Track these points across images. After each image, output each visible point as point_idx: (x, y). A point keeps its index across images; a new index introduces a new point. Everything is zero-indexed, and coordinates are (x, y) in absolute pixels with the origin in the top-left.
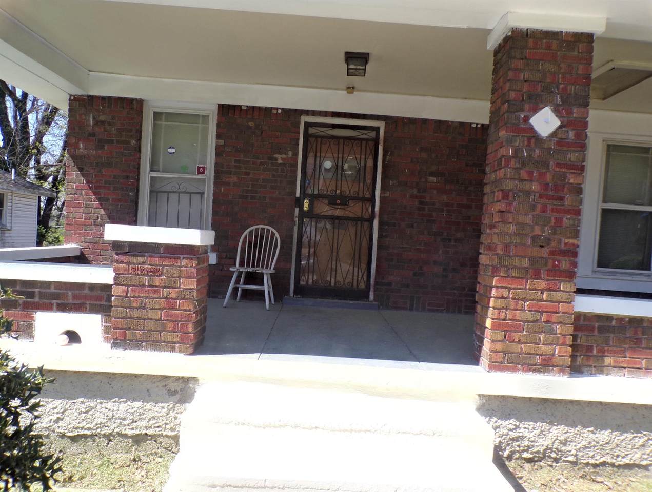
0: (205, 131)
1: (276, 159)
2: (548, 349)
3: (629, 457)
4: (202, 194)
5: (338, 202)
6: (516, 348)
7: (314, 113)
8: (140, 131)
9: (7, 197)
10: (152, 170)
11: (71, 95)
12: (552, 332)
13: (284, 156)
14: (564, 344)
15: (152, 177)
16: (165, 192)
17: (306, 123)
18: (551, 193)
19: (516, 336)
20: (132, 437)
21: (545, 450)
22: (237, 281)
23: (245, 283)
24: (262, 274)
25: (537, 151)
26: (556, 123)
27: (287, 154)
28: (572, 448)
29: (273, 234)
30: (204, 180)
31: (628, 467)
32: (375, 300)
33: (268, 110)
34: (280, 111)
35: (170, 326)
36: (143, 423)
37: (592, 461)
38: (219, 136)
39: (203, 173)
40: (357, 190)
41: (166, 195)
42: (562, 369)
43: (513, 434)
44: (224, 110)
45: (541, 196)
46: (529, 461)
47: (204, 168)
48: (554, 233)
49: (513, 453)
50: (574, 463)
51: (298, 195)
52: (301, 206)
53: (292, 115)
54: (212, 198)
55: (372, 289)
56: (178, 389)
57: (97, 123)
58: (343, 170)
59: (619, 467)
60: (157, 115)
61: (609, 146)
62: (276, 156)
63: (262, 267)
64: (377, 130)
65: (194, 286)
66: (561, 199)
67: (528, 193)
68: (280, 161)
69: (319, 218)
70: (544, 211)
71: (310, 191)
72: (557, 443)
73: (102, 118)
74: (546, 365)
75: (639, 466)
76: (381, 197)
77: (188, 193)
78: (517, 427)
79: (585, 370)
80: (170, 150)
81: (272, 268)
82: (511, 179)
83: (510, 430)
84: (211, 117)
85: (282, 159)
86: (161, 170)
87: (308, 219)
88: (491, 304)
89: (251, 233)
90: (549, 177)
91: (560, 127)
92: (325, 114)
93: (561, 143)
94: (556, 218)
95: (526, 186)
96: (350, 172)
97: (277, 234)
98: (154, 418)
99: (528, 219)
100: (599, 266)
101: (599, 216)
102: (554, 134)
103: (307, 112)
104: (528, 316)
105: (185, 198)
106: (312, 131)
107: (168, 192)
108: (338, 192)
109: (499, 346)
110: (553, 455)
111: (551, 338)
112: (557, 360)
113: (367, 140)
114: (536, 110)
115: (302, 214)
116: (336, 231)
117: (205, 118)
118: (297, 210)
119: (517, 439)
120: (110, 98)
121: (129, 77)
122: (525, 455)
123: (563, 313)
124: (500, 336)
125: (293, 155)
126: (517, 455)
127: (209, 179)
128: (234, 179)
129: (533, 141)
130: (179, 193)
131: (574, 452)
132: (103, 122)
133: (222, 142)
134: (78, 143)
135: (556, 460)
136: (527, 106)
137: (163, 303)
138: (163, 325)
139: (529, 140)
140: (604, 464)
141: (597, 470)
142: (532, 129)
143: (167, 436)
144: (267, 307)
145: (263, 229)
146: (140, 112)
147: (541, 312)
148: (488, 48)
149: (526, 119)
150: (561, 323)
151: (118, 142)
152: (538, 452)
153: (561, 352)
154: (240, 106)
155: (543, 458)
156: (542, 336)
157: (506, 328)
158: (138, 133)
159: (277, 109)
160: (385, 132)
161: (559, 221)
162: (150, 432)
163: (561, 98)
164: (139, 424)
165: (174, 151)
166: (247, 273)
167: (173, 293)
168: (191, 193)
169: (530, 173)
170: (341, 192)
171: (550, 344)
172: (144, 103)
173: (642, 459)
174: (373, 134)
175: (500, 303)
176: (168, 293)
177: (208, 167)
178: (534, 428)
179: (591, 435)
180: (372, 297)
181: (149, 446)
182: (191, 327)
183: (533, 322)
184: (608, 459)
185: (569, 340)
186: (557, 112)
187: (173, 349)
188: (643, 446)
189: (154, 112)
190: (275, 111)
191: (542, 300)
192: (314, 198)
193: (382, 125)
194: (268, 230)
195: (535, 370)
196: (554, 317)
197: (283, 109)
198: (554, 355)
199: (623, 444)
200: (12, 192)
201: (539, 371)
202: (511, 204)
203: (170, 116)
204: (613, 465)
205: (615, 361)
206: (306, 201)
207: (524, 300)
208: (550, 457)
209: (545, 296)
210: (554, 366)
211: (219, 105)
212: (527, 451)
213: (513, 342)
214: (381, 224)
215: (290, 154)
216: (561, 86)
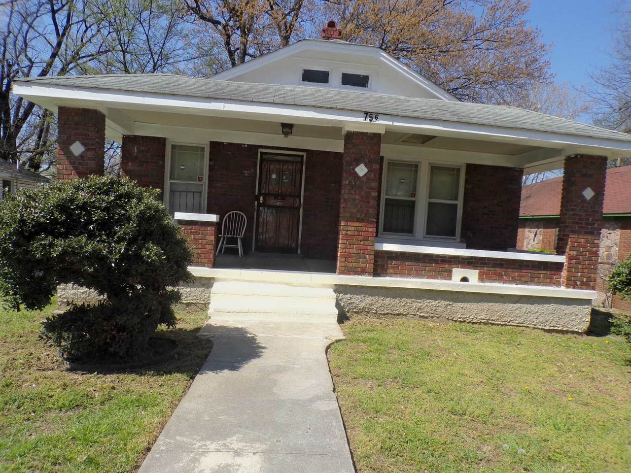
0: (203, 156)
1: (244, 173)
2: (364, 265)
3: (398, 310)
4: (201, 192)
5: (280, 198)
6: (350, 265)
7: (266, 147)
8: (164, 156)
9: (13, 183)
10: (171, 179)
11: (124, 135)
12: (365, 258)
13: (249, 172)
14: (370, 263)
15: (171, 183)
16: (179, 191)
17: (261, 152)
18: (364, 200)
19: (350, 260)
20: (185, 304)
21: (363, 308)
22: (223, 243)
23: (226, 244)
24: (237, 238)
25: (358, 182)
26: (366, 170)
27: (250, 171)
28: (374, 307)
29: (242, 216)
30: (202, 185)
31: (398, 315)
32: (301, 254)
33: (239, 145)
34: (246, 146)
35: (203, 256)
36: (191, 298)
37: (383, 313)
38: (210, 160)
39: (201, 180)
40: (290, 191)
41: (179, 193)
42: (369, 274)
43: (349, 301)
44: (214, 145)
45: (360, 201)
46: (356, 313)
47: (202, 178)
48: (366, 216)
49: (349, 309)
50: (376, 313)
51: (257, 193)
52: (258, 200)
53: (253, 148)
54: (206, 195)
55: (299, 247)
56: (206, 283)
57: (139, 151)
58: (282, 179)
59: (394, 315)
60: (174, 147)
61: (432, 167)
62: (244, 171)
63: (236, 235)
64: (302, 156)
65: (213, 239)
66: (369, 202)
67: (355, 200)
68: (246, 175)
69: (269, 207)
70: (361, 207)
71: (263, 191)
72: (368, 305)
73: (142, 148)
74: (363, 272)
75: (403, 315)
76: (304, 195)
77: (192, 192)
78: (351, 298)
79: (381, 275)
80: (181, 167)
81: (242, 235)
82: (347, 194)
83: (348, 300)
84: (206, 147)
85: (248, 174)
86: (176, 178)
87: (263, 208)
88: (340, 247)
89: (230, 215)
90: (363, 193)
91: (368, 172)
92: (273, 148)
93: (368, 179)
94: (366, 210)
95: (354, 197)
96: (287, 181)
97: (245, 216)
98: (195, 296)
99: (355, 211)
100: (427, 234)
101: (427, 206)
102: (365, 175)
103: (262, 147)
104: (355, 251)
105: (190, 195)
106: (264, 157)
107: (180, 192)
108: (280, 192)
109: (343, 264)
110: (367, 310)
111: (364, 260)
112: (367, 270)
113: (297, 162)
114: (357, 165)
115: (259, 205)
116: (279, 214)
117: (203, 149)
118: (256, 202)
119: (351, 303)
120: (147, 137)
121: (158, 125)
122: (355, 310)
123: (370, 250)
124: (343, 260)
125: (254, 171)
126: (351, 311)
127: (205, 184)
128: (219, 184)
129: (356, 178)
130: (187, 192)
131: (375, 309)
132: (142, 151)
133: (213, 163)
134: (128, 163)
135: (368, 312)
136: (354, 163)
137: (200, 246)
138: (200, 256)
139: (355, 177)
140: (388, 313)
141: (385, 316)
142: (356, 173)
143: (201, 303)
144: (240, 256)
145: (236, 213)
146: (164, 145)
147: (361, 250)
148: (342, 134)
149: (354, 169)
150: (369, 254)
151: (152, 163)
152: (360, 309)
153: (370, 266)
154: (223, 143)
155: (362, 312)
156: (361, 260)
157: (346, 257)
158: (163, 157)
159: (245, 144)
160: (307, 158)
161: (367, 211)
162: (194, 302)
163: (368, 160)
164: (189, 298)
165: (184, 167)
166: (228, 238)
167: (204, 242)
168: (194, 192)
169: (355, 191)
170: (281, 192)
171: (364, 263)
172: (166, 140)
173: (403, 311)
174: (300, 159)
175: (343, 246)
176: (202, 241)
177: (204, 177)
178: (358, 299)
179: (382, 301)
180: (299, 252)
181: (193, 307)
182: (212, 256)
183: (357, 254)
184: (389, 312)
185: (372, 261)
186: (366, 166)
187: (204, 266)
188: (404, 306)
189: (172, 145)
190: (243, 146)
191: (361, 245)
192: (266, 196)
193: (305, 154)
194: (239, 214)
195: (358, 274)
196: (366, 252)
197: (248, 145)
198: (366, 268)
199: (396, 305)
200: (17, 180)
201: (360, 275)
202: (347, 204)
203: (181, 147)
204: (391, 314)
205: (394, 271)
206: (261, 197)
207: (354, 245)
208: (365, 311)
209: (362, 243)
210: (366, 272)
211: (211, 142)
212: (355, 308)
213: (349, 262)
214: (304, 210)
215: (252, 170)
216: (368, 155)
